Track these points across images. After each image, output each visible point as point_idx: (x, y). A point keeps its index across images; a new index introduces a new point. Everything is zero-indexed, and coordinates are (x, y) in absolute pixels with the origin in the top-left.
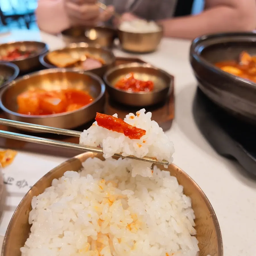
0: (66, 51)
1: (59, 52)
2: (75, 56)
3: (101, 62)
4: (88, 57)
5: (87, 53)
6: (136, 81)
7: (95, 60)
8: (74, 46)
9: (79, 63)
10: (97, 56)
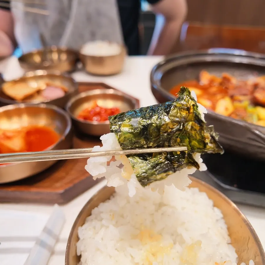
0: (23, 80)
1: (15, 82)
2: (34, 85)
3: (63, 89)
4: (48, 85)
5: (47, 81)
6: (101, 108)
7: (56, 87)
8: (31, 74)
9: (39, 92)
10: (58, 83)
